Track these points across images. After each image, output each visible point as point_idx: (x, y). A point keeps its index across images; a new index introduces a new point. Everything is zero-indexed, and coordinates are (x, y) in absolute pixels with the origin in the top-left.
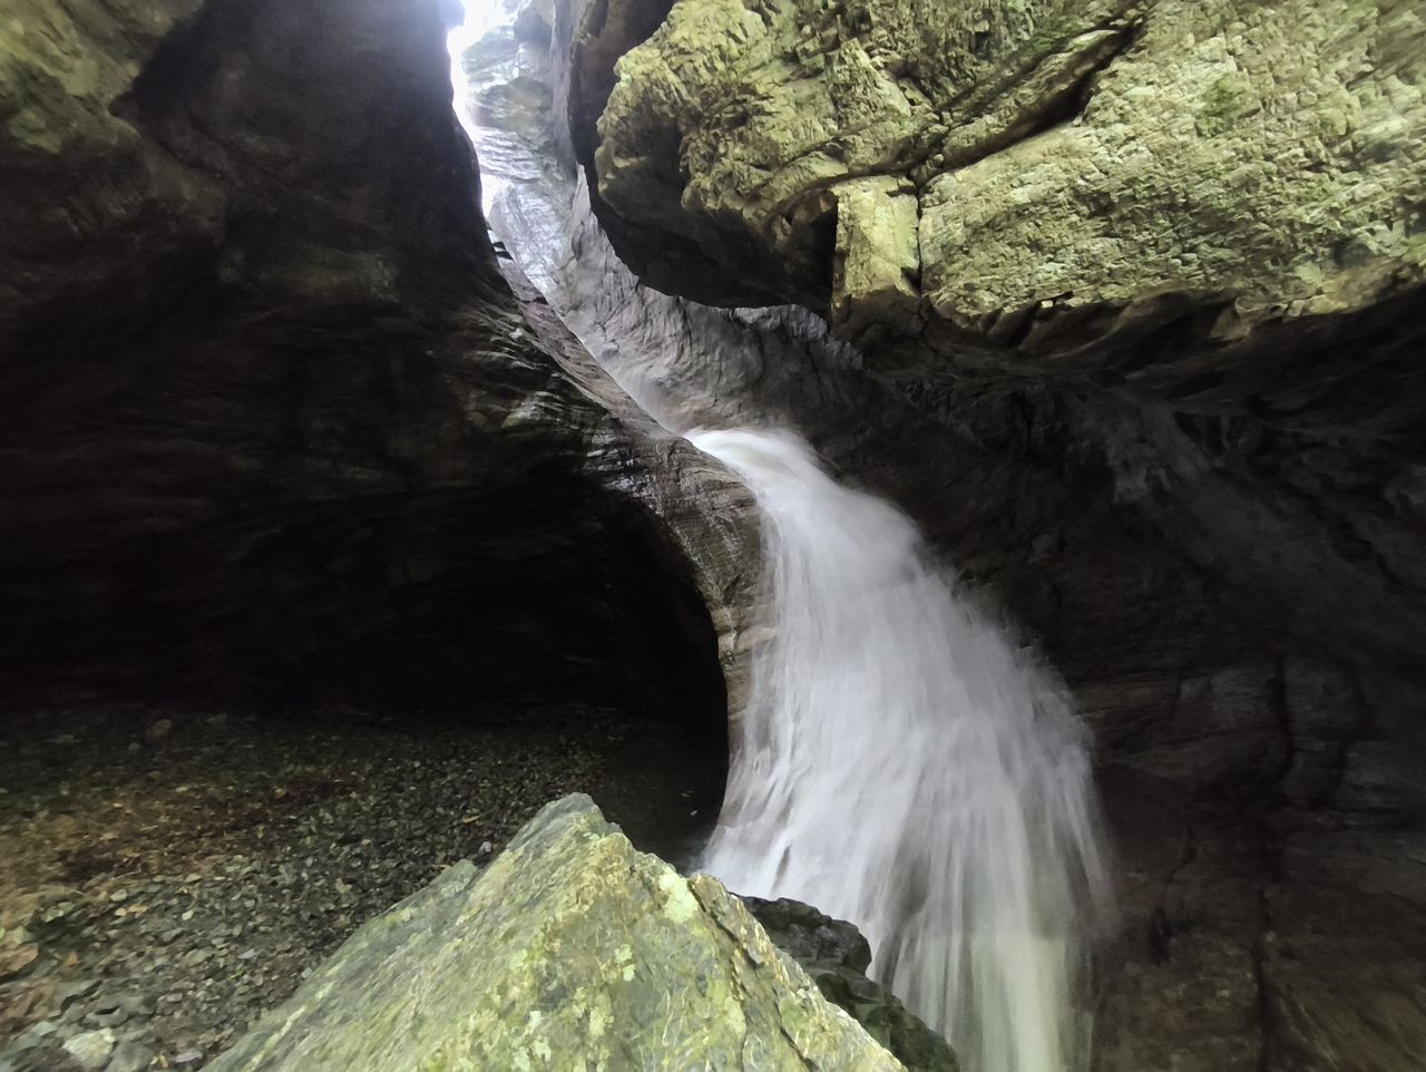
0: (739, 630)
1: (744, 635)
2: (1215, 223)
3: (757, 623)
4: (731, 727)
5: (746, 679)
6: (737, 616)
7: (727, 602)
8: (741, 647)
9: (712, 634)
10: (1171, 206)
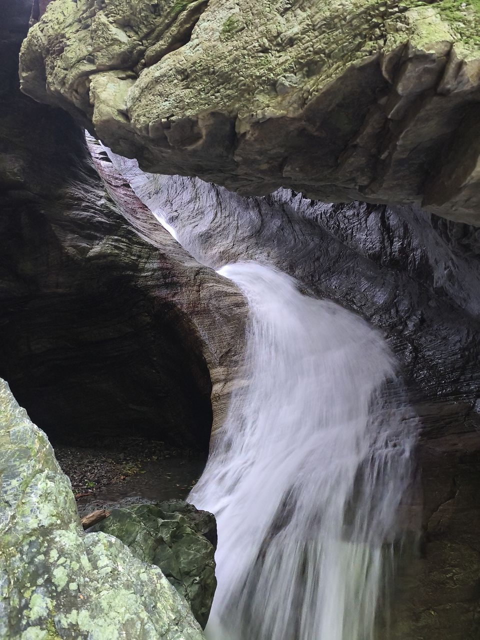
0: (226, 381)
1: (229, 384)
2: (225, 79)
3: (238, 377)
4: (212, 438)
5: (224, 411)
6: (226, 373)
7: (221, 364)
8: (226, 391)
9: (210, 384)
10: (208, 72)
